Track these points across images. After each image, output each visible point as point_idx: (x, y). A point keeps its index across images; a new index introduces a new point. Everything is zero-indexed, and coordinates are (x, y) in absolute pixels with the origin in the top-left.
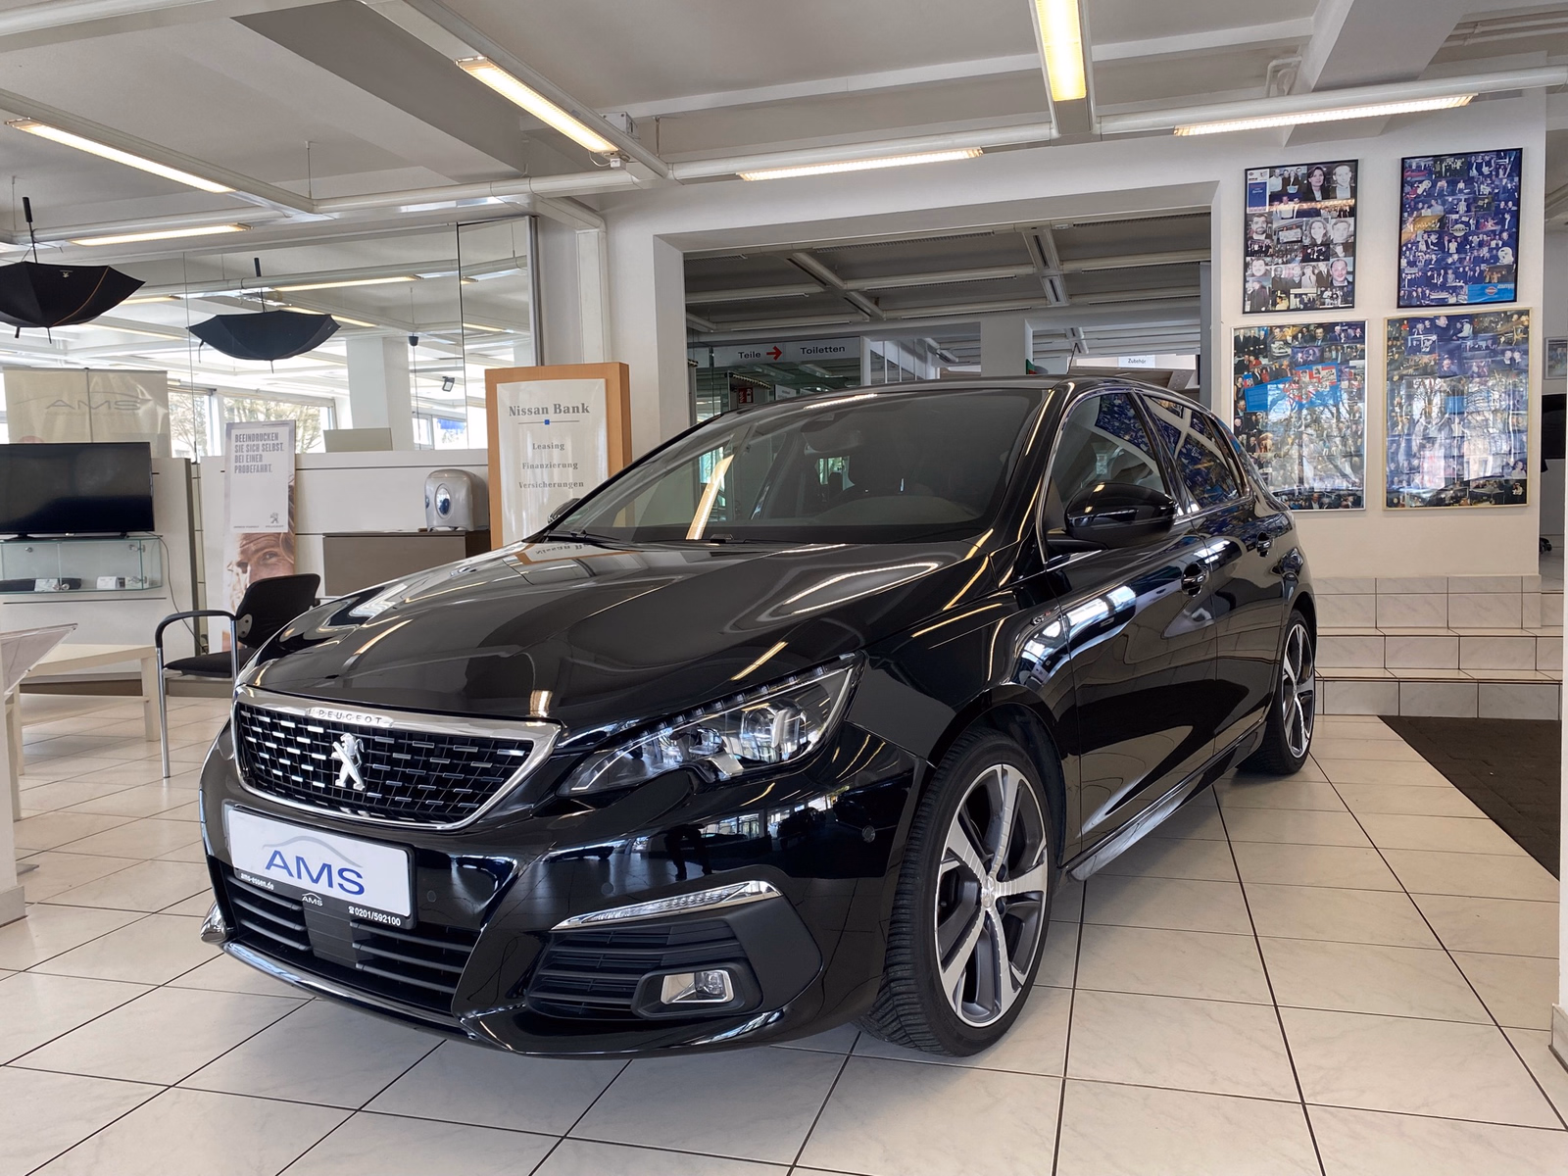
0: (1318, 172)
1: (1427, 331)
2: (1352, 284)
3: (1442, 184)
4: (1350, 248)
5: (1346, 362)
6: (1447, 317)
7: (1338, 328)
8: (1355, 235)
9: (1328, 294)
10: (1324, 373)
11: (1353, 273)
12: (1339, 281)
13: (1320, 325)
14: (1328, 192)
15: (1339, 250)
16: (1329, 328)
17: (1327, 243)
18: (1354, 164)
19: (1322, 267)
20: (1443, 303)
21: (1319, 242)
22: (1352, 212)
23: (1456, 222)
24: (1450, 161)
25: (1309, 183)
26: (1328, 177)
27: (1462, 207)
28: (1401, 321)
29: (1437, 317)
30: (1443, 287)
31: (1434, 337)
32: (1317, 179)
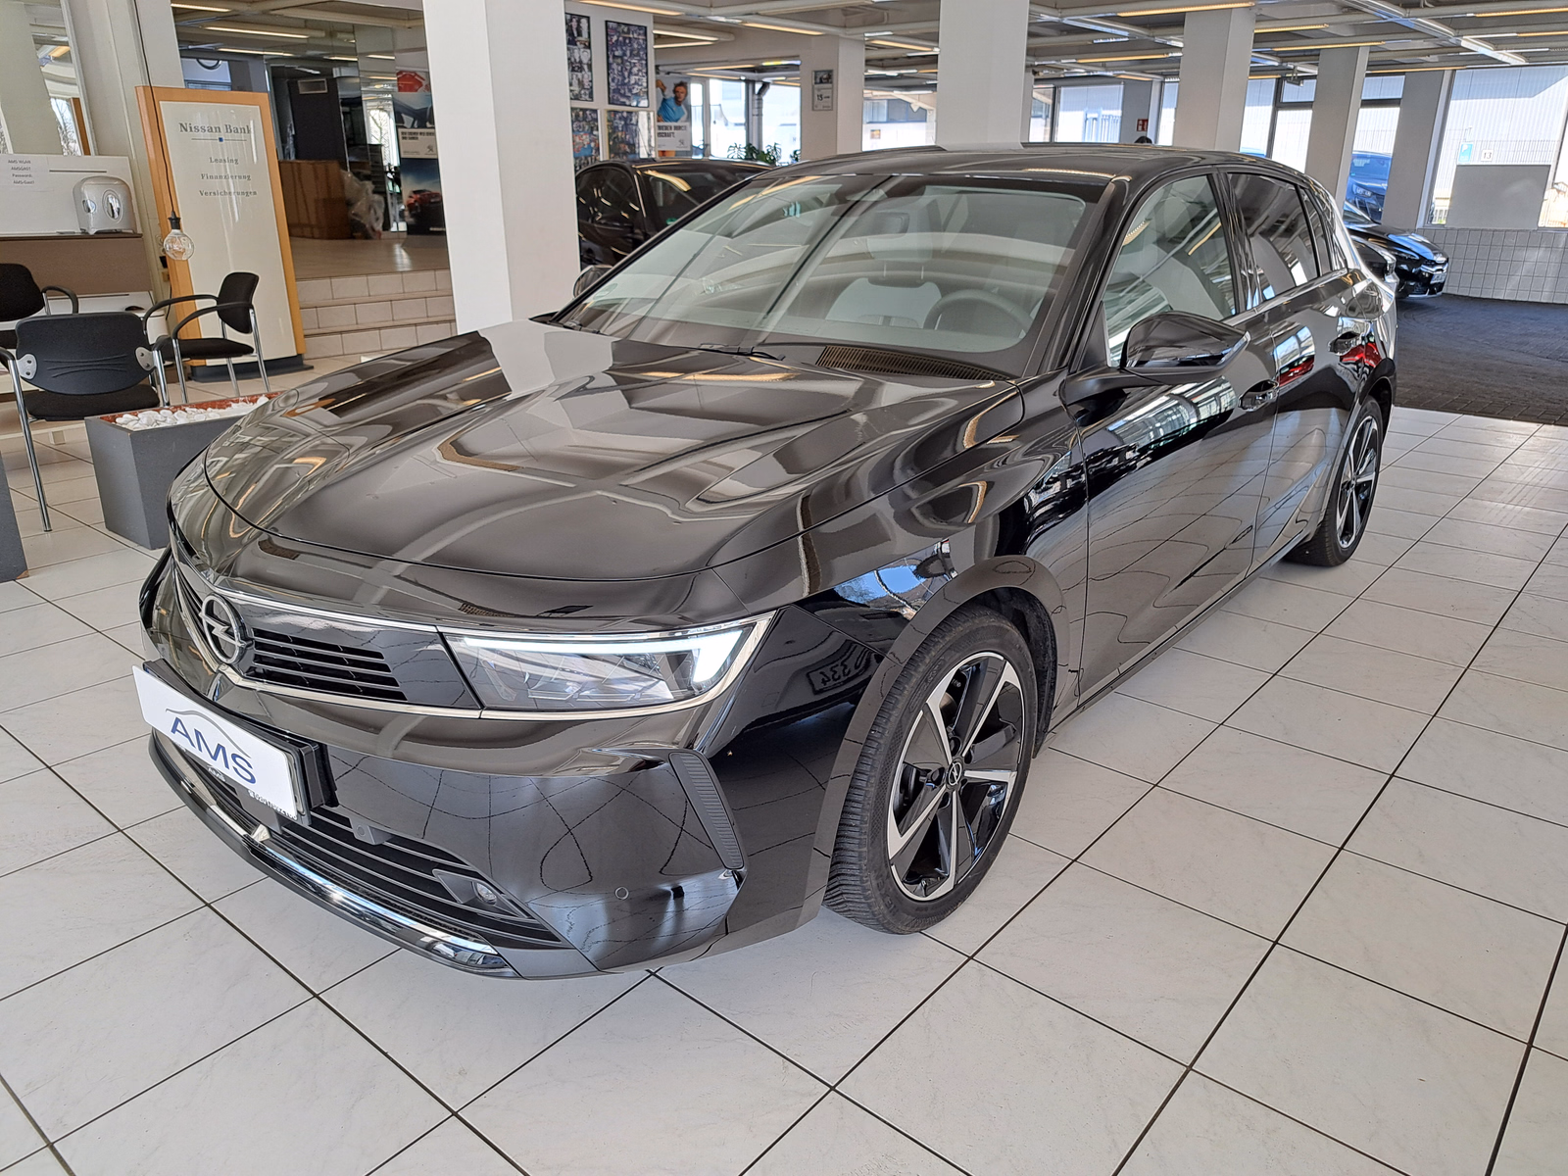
0: (574, 20)
1: (620, 119)
2: (592, 87)
3: (621, 39)
4: (590, 66)
5: (592, 131)
6: (628, 112)
7: (588, 112)
8: (591, 60)
9: (583, 92)
10: (584, 137)
11: (591, 81)
12: (587, 84)
13: (581, 109)
14: (580, 34)
15: (585, 67)
16: (584, 110)
17: (581, 62)
18: (588, 18)
19: (580, 75)
20: (624, 104)
21: (578, 60)
22: (589, 47)
23: (627, 61)
24: (623, 26)
25: (571, 26)
26: (579, 22)
27: (628, 53)
28: (609, 111)
29: (623, 112)
30: (624, 96)
31: (623, 123)
32: (574, 24)
